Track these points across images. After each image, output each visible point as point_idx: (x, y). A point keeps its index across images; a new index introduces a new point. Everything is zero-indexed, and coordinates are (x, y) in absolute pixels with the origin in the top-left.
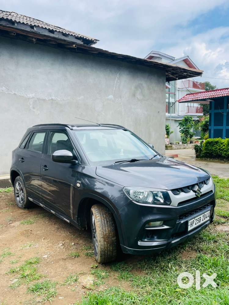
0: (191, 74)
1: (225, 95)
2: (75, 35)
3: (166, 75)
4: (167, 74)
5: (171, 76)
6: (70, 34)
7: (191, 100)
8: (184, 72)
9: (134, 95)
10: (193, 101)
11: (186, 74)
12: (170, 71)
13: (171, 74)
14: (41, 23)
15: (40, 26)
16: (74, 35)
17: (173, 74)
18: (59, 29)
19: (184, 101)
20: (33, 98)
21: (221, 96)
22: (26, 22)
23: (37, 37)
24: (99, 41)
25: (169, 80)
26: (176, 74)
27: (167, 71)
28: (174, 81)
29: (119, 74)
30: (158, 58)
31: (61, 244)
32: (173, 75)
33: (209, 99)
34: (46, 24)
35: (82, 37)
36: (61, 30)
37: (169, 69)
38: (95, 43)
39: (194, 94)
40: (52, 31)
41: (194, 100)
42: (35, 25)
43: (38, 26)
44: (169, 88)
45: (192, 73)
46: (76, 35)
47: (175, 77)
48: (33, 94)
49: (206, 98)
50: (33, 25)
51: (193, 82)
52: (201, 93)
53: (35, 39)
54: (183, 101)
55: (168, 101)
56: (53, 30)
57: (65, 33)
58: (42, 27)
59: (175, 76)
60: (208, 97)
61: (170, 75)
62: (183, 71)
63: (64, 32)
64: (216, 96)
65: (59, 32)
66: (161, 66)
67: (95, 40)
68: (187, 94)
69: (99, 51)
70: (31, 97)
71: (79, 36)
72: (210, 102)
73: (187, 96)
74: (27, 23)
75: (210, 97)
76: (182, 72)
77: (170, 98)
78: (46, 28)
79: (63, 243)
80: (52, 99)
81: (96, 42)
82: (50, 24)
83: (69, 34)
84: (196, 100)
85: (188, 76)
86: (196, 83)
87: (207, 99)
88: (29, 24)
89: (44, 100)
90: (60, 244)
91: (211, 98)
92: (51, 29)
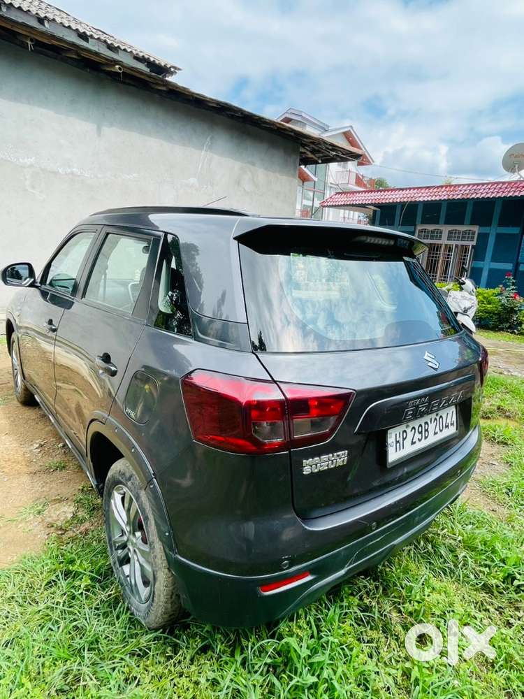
0: (344, 155)
1: (398, 201)
2: (131, 52)
3: (302, 153)
4: (302, 150)
5: (310, 155)
6: (123, 48)
7: (342, 204)
8: (333, 150)
9: (238, 183)
10: (345, 206)
11: (334, 153)
12: (308, 146)
13: (311, 152)
14: (65, 16)
15: (58, 20)
16: (129, 50)
17: (313, 152)
18: (101, 33)
19: (331, 204)
20: (31, 166)
21: (391, 201)
22: (28, 7)
23: (37, 38)
24: (179, 69)
25: (306, 161)
26: (319, 152)
27: (303, 145)
28: (314, 166)
29: (211, 139)
30: (299, 123)
31: (37, 446)
32: (314, 154)
33: (372, 204)
34: (75, 19)
35: (146, 57)
36: (103, 38)
37: (305, 140)
38: (172, 73)
39: (348, 193)
40: (84, 36)
41: (347, 205)
42: (46, 17)
43: (54, 20)
44: (315, 182)
45: (347, 154)
46: (134, 52)
47: (316, 159)
48: (31, 158)
49: (367, 202)
50: (42, 15)
51: (357, 174)
52: (359, 192)
53: (32, 40)
54: (329, 204)
55: (311, 205)
56: (84, 33)
57: (112, 44)
58: (61, 23)
59: (317, 155)
60: (370, 202)
61: (308, 153)
62: (330, 147)
63: (109, 42)
64: (384, 201)
65: (99, 39)
66: (290, 133)
67: (173, 67)
68: (337, 193)
69: (170, 87)
70: (29, 163)
71: (141, 54)
72: (374, 210)
73: (336, 196)
74: (29, 11)
75: (373, 202)
76: (328, 149)
77: (315, 199)
78: (69, 27)
79: (42, 443)
80: (72, 173)
81: (176, 72)
82: (82, 21)
83: (119, 47)
84: (350, 205)
85: (338, 159)
86: (361, 177)
87: (369, 204)
88: (34, 13)
89: (56, 173)
90: (35, 445)
91: (375, 203)
92: (81, 30)
